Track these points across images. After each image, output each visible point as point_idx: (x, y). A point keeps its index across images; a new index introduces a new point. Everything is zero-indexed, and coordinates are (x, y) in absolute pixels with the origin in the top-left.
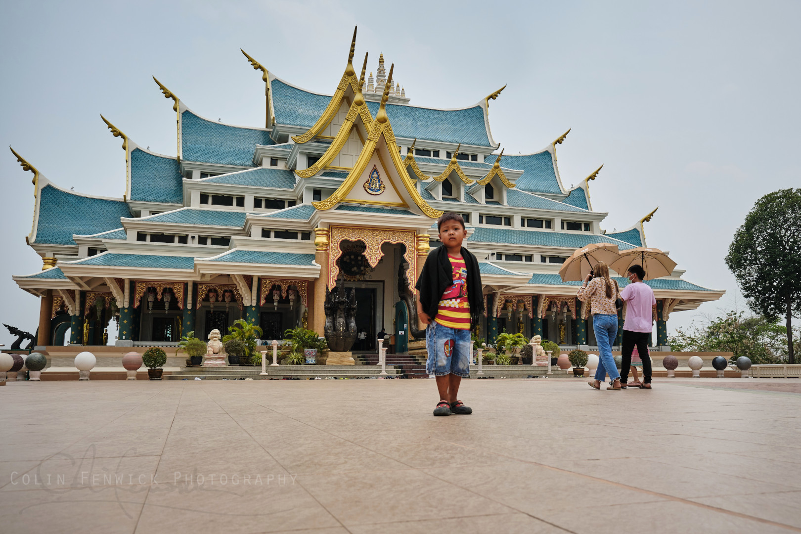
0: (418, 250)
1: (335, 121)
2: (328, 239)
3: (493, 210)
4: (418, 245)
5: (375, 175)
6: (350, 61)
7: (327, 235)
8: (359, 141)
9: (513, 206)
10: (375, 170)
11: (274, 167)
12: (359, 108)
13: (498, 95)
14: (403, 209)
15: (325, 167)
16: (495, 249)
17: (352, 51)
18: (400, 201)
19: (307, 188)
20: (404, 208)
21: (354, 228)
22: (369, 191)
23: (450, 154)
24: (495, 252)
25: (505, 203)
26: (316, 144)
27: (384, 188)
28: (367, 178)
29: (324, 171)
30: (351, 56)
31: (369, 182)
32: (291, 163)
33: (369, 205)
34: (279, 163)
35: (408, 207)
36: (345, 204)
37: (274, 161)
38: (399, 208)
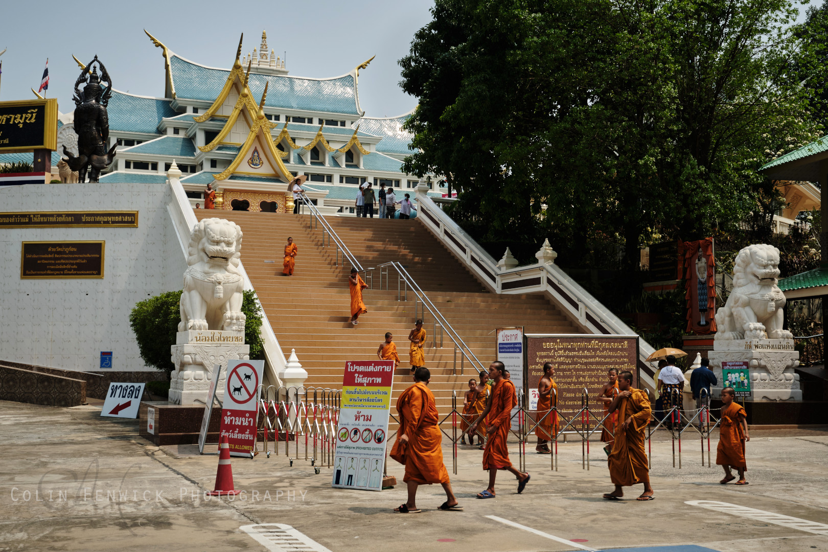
0: (286, 207)
1: (226, 103)
2: (223, 199)
3: (352, 172)
4: (286, 203)
5: (256, 154)
6: (237, 58)
7: (223, 196)
8: (245, 122)
9: (368, 169)
10: (256, 150)
11: (176, 136)
12: (244, 99)
13: (368, 64)
14: (275, 178)
15: (219, 143)
16: (348, 204)
17: (239, 51)
18: (273, 172)
19: (207, 159)
20: (277, 178)
21: (241, 191)
22: (252, 165)
23: (322, 120)
24: (349, 207)
25: (362, 166)
26: (212, 122)
27: (263, 163)
28: (250, 156)
29: (219, 146)
30: (238, 54)
31: (252, 159)
32: (191, 133)
33: (252, 176)
34: (180, 132)
35: (279, 177)
36: (235, 175)
37: (176, 131)
38: (273, 178)
